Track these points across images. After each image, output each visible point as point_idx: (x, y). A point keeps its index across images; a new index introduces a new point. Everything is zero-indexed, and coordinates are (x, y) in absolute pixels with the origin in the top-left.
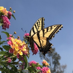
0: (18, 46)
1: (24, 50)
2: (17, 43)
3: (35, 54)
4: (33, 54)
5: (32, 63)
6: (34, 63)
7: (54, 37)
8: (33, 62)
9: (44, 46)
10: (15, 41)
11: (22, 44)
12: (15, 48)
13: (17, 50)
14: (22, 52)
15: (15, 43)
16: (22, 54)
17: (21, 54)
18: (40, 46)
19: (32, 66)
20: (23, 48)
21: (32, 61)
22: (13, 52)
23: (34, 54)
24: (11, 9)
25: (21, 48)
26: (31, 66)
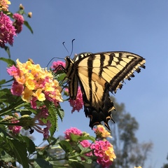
0: (33, 78)
1: (48, 90)
2: (30, 71)
3: (78, 110)
4: (73, 111)
5: (70, 133)
6: (75, 132)
7: (121, 87)
8: (72, 131)
9: (97, 101)
10: (26, 68)
11: (44, 74)
12: (27, 84)
13: (31, 87)
14: (43, 95)
15: (26, 71)
16: (44, 99)
17: (42, 98)
18: (88, 97)
19: (71, 141)
20: (47, 84)
21: (71, 128)
22: (20, 93)
23: (76, 111)
24: (21, 8)
25: (41, 85)
26: (68, 140)
